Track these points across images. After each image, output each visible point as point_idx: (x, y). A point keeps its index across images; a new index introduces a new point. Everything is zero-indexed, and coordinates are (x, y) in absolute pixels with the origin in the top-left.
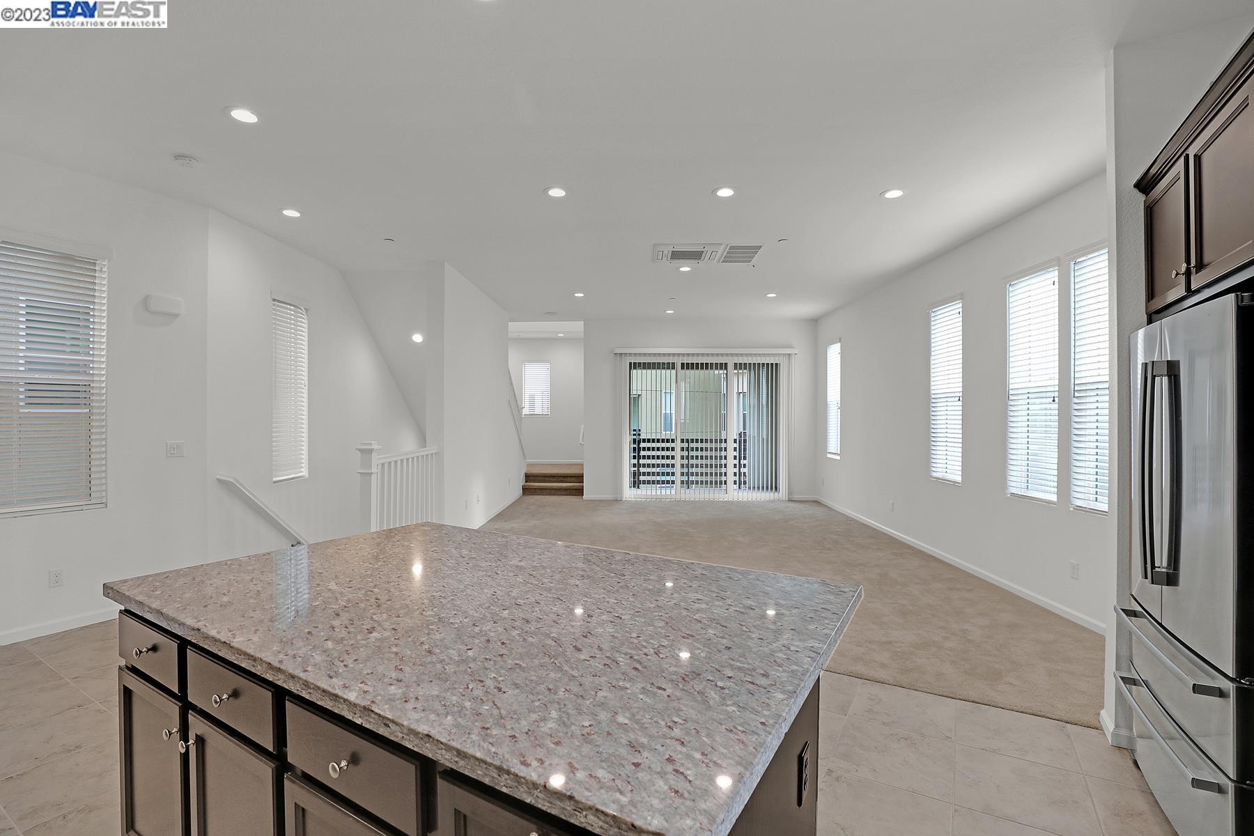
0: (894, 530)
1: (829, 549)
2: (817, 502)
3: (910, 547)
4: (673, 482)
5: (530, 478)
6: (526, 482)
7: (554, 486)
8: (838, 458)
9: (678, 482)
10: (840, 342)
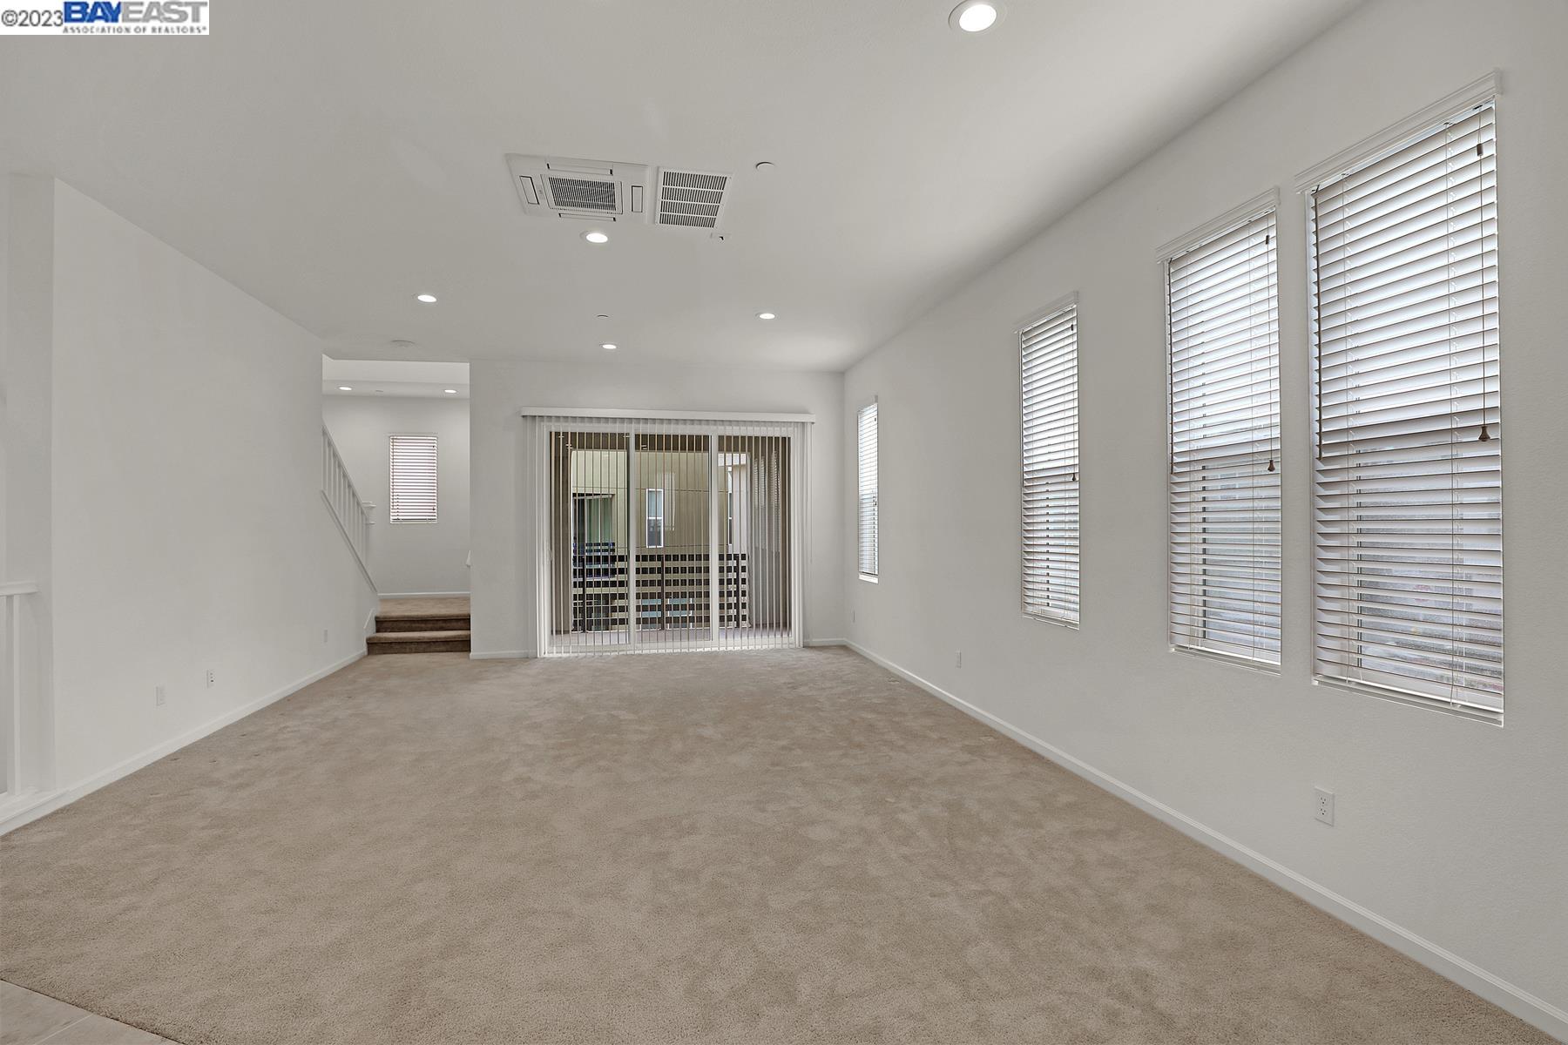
0: (961, 698)
1: (859, 746)
2: (844, 648)
3: (990, 731)
4: (622, 622)
5: (385, 625)
6: (378, 631)
7: (424, 638)
8: (875, 580)
9: (633, 621)
10: (876, 401)
